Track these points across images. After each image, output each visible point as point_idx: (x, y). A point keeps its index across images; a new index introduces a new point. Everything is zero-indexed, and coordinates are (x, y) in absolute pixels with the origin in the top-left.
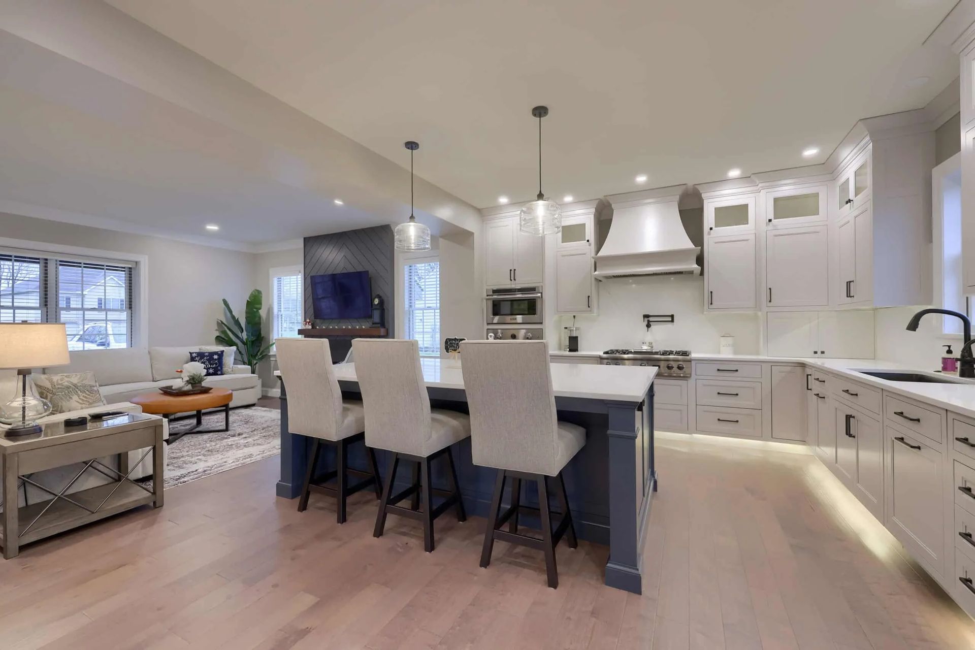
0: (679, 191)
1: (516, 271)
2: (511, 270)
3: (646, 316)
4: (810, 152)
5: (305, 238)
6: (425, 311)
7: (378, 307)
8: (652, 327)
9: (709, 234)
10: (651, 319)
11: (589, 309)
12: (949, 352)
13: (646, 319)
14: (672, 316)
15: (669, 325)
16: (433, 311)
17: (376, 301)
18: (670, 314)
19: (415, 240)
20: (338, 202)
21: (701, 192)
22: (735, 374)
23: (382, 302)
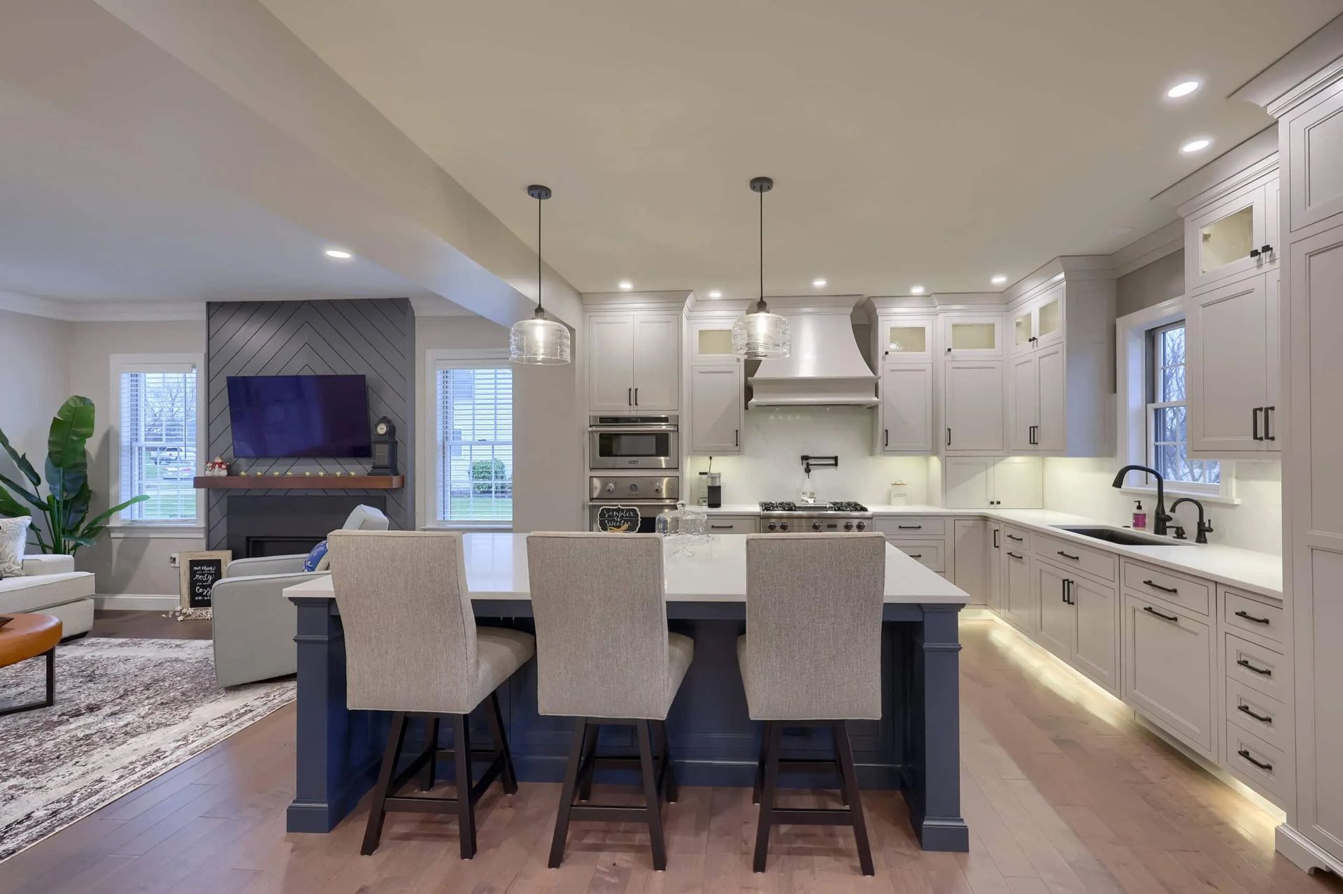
0: (854, 301)
1: (638, 391)
2: (630, 390)
3: (805, 458)
4: (999, 280)
5: (209, 304)
6: (474, 447)
7: (387, 438)
8: (812, 471)
9: (884, 358)
10: (811, 462)
11: (737, 448)
12: (1139, 507)
13: (805, 462)
14: (836, 458)
15: (832, 470)
16: (490, 447)
17: (382, 429)
18: (833, 456)
19: (545, 347)
20: (338, 254)
21: (876, 306)
22: (919, 531)
23: (392, 431)
